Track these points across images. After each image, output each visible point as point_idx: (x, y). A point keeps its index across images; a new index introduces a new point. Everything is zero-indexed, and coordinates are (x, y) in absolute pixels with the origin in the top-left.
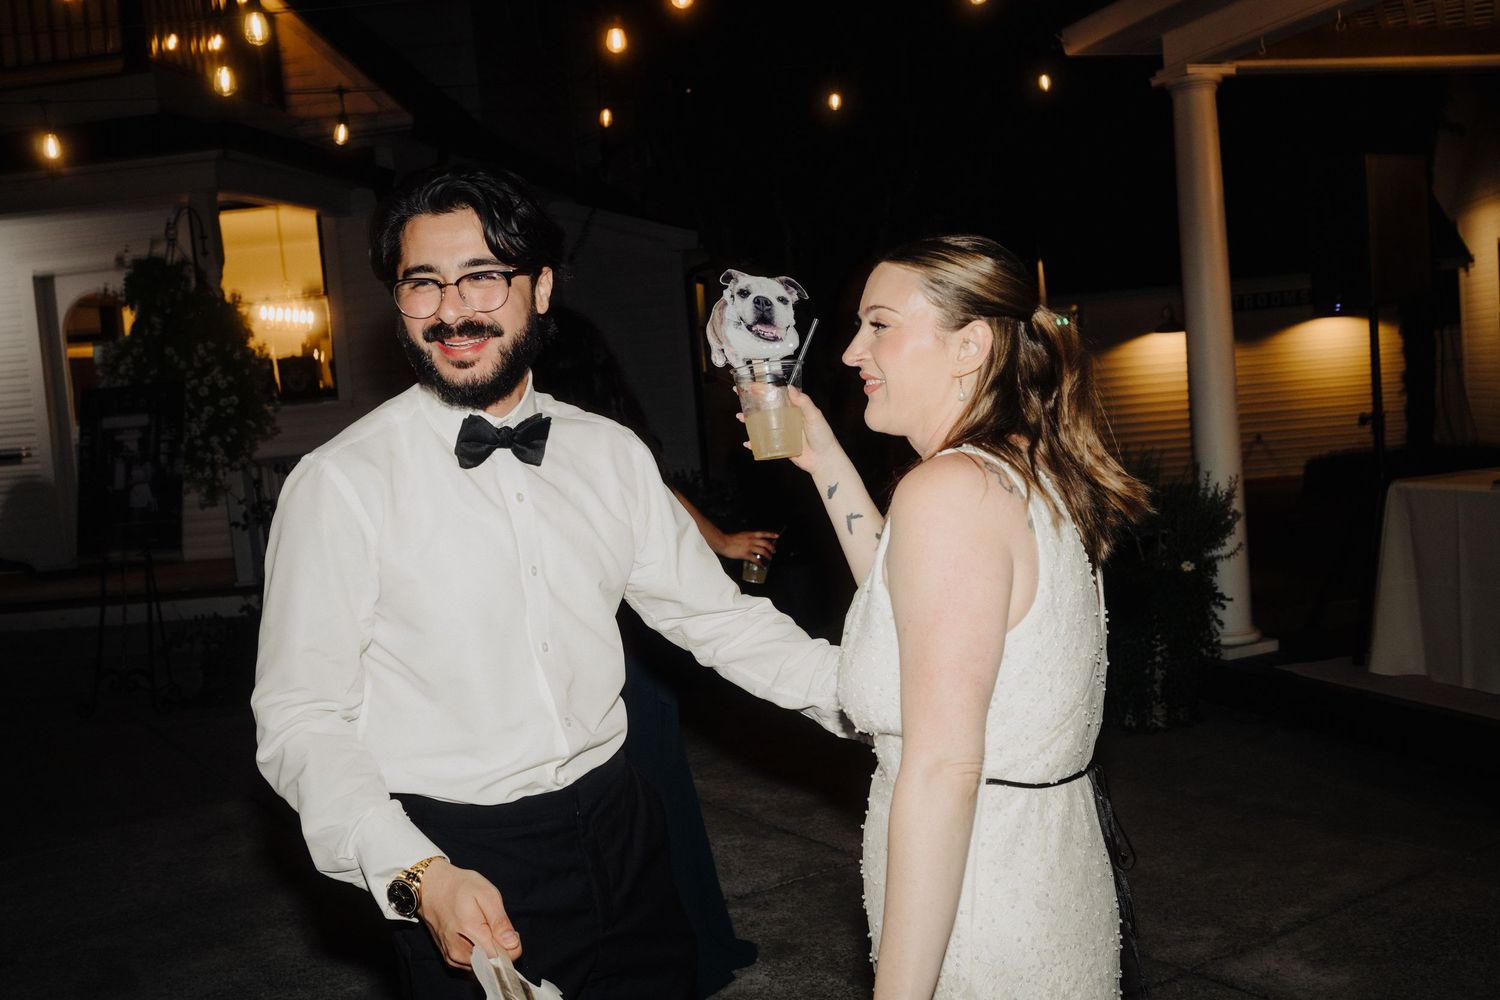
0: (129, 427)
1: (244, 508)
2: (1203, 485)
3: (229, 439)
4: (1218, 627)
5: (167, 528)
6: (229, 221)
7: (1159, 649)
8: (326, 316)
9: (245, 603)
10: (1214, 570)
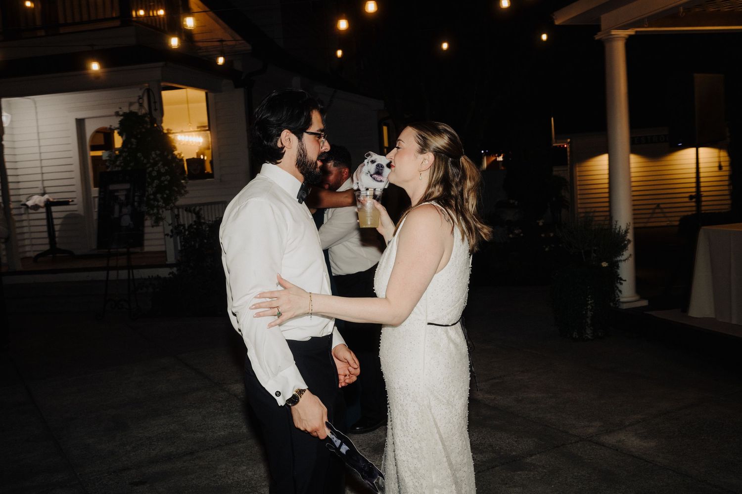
0: (121, 189)
1: (171, 227)
2: (614, 227)
3: (165, 196)
4: (619, 293)
5: (137, 237)
6: (166, 94)
7: (590, 302)
8: (208, 139)
9: (171, 271)
10: (618, 267)
